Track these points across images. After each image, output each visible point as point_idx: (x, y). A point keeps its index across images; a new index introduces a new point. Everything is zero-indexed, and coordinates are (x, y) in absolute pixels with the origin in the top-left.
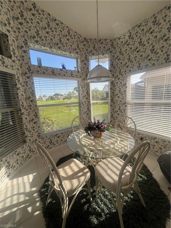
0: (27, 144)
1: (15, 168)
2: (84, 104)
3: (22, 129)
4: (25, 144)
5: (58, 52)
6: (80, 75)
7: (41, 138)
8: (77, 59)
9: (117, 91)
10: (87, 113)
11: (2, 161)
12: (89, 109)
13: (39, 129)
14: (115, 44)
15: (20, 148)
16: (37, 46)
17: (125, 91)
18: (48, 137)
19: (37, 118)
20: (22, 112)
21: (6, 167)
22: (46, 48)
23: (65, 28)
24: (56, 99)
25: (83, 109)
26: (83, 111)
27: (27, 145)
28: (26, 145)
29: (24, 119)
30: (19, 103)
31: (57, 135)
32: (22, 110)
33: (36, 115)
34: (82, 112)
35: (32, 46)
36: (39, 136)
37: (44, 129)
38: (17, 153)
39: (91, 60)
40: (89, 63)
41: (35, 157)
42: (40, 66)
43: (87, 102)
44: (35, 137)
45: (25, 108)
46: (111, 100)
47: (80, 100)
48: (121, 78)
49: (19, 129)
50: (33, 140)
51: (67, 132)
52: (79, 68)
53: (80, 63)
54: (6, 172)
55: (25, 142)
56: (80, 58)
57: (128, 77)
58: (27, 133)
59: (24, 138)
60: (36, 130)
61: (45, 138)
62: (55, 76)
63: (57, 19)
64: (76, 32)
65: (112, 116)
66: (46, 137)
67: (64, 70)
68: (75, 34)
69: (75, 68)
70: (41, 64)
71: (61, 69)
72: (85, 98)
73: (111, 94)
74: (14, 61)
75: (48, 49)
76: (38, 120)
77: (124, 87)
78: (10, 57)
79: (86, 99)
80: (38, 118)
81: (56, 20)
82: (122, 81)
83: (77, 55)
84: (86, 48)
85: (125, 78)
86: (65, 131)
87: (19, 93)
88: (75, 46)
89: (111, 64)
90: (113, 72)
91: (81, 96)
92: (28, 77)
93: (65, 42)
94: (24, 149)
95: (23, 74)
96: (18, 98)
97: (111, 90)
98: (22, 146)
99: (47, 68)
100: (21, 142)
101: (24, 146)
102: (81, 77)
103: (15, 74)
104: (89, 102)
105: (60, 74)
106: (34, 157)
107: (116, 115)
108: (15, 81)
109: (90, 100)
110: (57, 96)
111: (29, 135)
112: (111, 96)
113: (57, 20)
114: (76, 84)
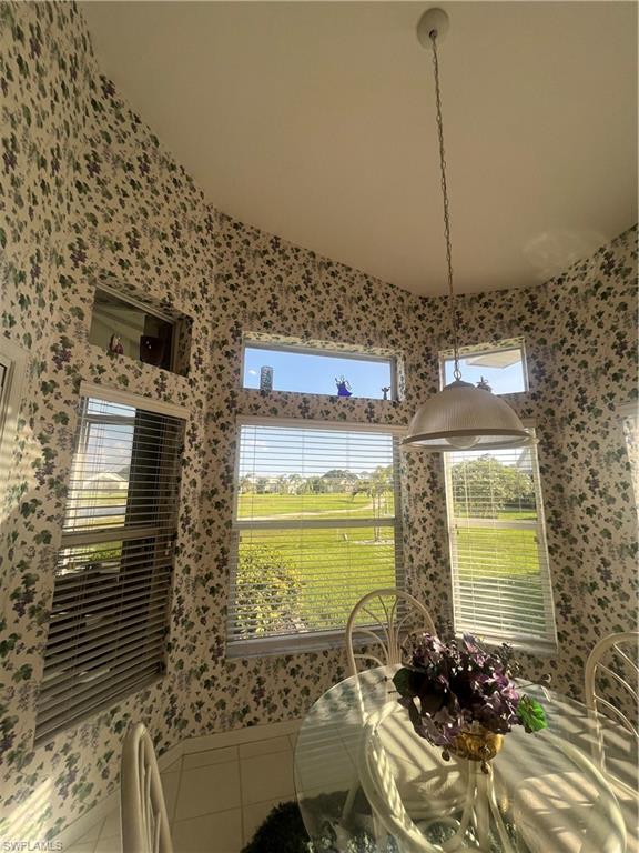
0: (166, 683)
1: (88, 800)
2: (416, 531)
3: (162, 613)
4: (158, 682)
5: (328, 347)
6: (403, 414)
7: (223, 662)
8: (394, 361)
9: (579, 484)
10: (430, 571)
11: (51, 749)
12: (440, 555)
13: (224, 618)
14: (542, 299)
15: (132, 699)
16: (266, 337)
17: (626, 486)
18: (252, 665)
19: (224, 574)
20: (178, 545)
21: (57, 783)
22: (291, 339)
23: (358, 279)
24: (330, 488)
25: (413, 553)
26: (412, 560)
27: (165, 687)
28: (159, 687)
29: (178, 570)
30: (176, 512)
31: (289, 658)
32: (179, 535)
33: (224, 561)
34: (406, 565)
35: (254, 338)
36: (216, 652)
37: (254, 616)
38: (118, 717)
39: (446, 363)
40: (437, 373)
41: (183, 755)
42: (265, 392)
43: (430, 520)
44: (203, 654)
45: (191, 531)
46: (549, 521)
47: (400, 511)
48: (591, 425)
49: (154, 611)
50: (193, 665)
51: (332, 655)
52: (399, 389)
53: (403, 374)
54: (48, 811)
55: (160, 669)
56: (405, 359)
57: (632, 421)
58: (176, 632)
59: (163, 653)
60: (210, 624)
61: (240, 668)
62: (310, 421)
63: (334, 261)
64: (391, 286)
65: (564, 608)
66: (245, 663)
67: (342, 398)
68: (390, 290)
69: (385, 390)
70: (270, 386)
71: (332, 397)
72: (420, 504)
73: (545, 491)
74: (191, 383)
75: (298, 340)
76: (226, 583)
77: (616, 467)
78: (185, 372)
79: (428, 506)
80: (228, 572)
81: (330, 264)
82: (598, 438)
83: (392, 351)
84: (428, 325)
85: (614, 422)
86: (325, 646)
87: (183, 476)
88: (388, 323)
89: (534, 371)
90: (545, 398)
91: (405, 494)
92: (223, 427)
93: (354, 315)
94: (147, 704)
95: (210, 418)
96: (177, 493)
97: (547, 475)
98: (144, 687)
99: (287, 395)
100: (146, 669)
101: (153, 689)
102: (405, 421)
103: (188, 417)
104: (441, 523)
105: (328, 413)
106: (181, 753)
107: (586, 605)
108: (182, 438)
109: (444, 512)
110: (335, 480)
111: (182, 642)
112: (548, 504)
113: (335, 264)
114: (386, 449)
